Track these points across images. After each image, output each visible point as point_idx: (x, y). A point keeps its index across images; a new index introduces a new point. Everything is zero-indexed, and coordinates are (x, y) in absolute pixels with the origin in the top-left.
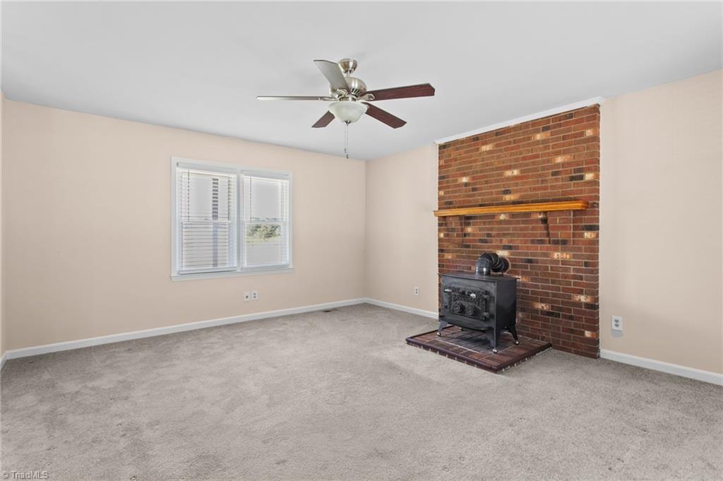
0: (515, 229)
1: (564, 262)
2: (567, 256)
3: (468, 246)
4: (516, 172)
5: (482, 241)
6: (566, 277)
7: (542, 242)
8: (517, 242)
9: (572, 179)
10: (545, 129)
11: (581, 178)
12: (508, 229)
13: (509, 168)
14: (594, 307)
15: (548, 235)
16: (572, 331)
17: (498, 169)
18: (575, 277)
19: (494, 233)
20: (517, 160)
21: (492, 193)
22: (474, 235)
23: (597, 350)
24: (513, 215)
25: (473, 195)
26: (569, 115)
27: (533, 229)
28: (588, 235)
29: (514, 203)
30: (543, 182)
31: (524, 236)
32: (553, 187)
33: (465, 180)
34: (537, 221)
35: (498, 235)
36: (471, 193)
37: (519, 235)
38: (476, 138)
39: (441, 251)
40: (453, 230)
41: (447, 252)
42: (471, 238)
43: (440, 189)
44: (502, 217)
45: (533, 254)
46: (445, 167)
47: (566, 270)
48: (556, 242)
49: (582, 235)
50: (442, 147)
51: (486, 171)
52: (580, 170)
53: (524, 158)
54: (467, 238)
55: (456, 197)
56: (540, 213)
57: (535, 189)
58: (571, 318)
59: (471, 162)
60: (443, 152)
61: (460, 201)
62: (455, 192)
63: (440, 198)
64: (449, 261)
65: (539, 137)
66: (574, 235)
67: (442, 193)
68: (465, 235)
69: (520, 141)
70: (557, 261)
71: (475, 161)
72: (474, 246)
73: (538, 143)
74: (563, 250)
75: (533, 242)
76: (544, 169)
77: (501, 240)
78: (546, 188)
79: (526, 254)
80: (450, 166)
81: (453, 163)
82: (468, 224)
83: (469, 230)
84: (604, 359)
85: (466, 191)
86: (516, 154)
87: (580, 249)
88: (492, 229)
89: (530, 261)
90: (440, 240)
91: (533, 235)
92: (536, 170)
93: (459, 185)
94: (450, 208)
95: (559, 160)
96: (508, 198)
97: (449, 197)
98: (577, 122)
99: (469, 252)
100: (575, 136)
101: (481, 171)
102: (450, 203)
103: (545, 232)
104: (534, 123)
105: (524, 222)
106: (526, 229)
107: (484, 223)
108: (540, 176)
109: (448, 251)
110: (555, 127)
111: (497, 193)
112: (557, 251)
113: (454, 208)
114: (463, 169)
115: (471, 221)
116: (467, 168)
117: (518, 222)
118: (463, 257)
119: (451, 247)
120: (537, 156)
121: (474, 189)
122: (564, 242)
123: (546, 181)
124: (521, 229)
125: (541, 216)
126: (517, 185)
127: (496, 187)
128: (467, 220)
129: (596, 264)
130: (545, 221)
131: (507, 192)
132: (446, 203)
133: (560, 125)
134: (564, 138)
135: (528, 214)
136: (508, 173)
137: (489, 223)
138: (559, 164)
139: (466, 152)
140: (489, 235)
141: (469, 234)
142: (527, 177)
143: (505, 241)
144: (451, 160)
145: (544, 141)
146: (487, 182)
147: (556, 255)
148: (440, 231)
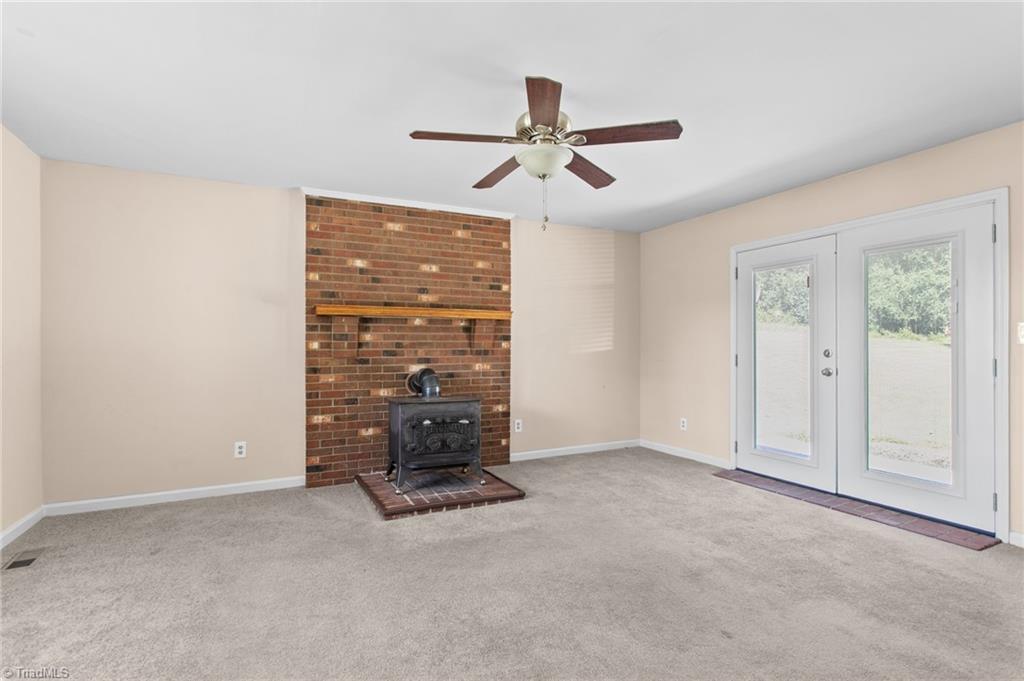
0: (434, 337)
1: (485, 374)
2: (487, 367)
3: (366, 362)
4: (434, 269)
5: (387, 353)
6: (486, 388)
7: (463, 353)
8: (436, 353)
9: (492, 287)
10: (466, 227)
11: (499, 288)
12: (425, 338)
13: (426, 261)
14: (507, 414)
15: (470, 345)
16: (491, 443)
17: (410, 259)
18: (494, 388)
19: (406, 342)
20: (435, 254)
21: (403, 290)
22: (375, 345)
23: (508, 456)
24: (431, 321)
25: (375, 289)
26: (489, 221)
27: (455, 338)
28: (504, 344)
29: (433, 306)
30: (464, 285)
31: (445, 345)
32: (474, 293)
33: (359, 263)
34: (457, 329)
35: (412, 345)
36: (370, 284)
37: (439, 345)
38: (378, 208)
39: (312, 370)
40: (344, 337)
41: (324, 373)
42: (371, 349)
43: (309, 269)
44: (418, 322)
45: (455, 367)
46: (321, 236)
47: (487, 381)
48: (478, 353)
49: (500, 345)
50: (313, 203)
51: (395, 258)
52: (498, 280)
53: (444, 254)
54: (364, 349)
55: (344, 287)
56: (462, 320)
57: (456, 292)
58: (490, 430)
59: (369, 240)
60: (317, 211)
61: (351, 294)
62: (342, 279)
63: (309, 284)
64: (329, 385)
65: (460, 234)
66: (494, 345)
67: (315, 277)
68: (360, 345)
69: (438, 231)
70: (477, 373)
71: (377, 240)
72: (375, 361)
73: (458, 240)
74: (484, 361)
75: (454, 353)
76: (465, 271)
77: (416, 352)
78: (467, 293)
79: (447, 367)
80: (329, 236)
81: (338, 233)
82: (366, 329)
83: (368, 337)
84: (514, 463)
85: (362, 280)
86: (434, 246)
87: (498, 359)
88: (403, 337)
89: (451, 375)
90: (309, 353)
91: (455, 345)
92: (457, 270)
93: (349, 270)
94: (331, 303)
95: (480, 265)
96: (425, 298)
97: (330, 286)
98: (496, 231)
99: (368, 370)
100: (493, 244)
101: (387, 257)
102: (333, 295)
103: (467, 341)
104: (455, 217)
105: (445, 330)
106: (446, 338)
107: (392, 329)
108: (462, 278)
109: (328, 371)
110: (476, 228)
111: (411, 290)
112: (478, 362)
113: (341, 303)
114: (356, 247)
115: (370, 325)
116: (365, 248)
117: (437, 330)
118: (357, 377)
119: (334, 364)
120: (457, 255)
121: (375, 280)
122: (486, 352)
123: (467, 285)
124: (441, 338)
125: (462, 324)
126: (435, 283)
127: (408, 282)
128: (365, 322)
129: (509, 373)
130: (467, 329)
131: (423, 291)
132: (324, 294)
133: (481, 229)
134: (484, 243)
135: (450, 321)
136: (425, 268)
137: (399, 329)
138: (478, 269)
139: (362, 224)
140: (398, 345)
141: (367, 344)
142: (447, 277)
143: (421, 353)
144: (334, 228)
145: (464, 241)
146: (396, 274)
147: (478, 367)
148: (309, 338)
